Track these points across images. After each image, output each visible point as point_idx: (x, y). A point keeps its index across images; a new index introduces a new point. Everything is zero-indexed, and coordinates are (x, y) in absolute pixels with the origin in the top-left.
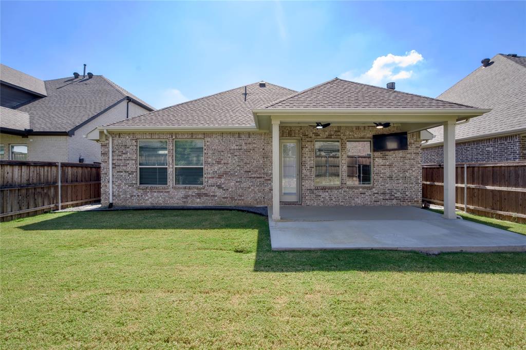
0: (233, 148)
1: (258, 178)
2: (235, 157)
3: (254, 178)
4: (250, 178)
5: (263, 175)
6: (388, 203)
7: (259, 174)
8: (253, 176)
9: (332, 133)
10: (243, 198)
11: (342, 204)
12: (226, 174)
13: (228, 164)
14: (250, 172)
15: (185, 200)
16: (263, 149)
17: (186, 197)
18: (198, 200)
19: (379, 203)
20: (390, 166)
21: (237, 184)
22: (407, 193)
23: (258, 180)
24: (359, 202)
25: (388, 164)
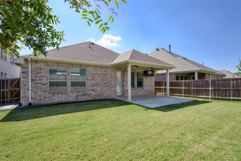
0: (99, 73)
1: (109, 86)
2: (100, 77)
3: (108, 86)
4: (106, 86)
5: (111, 85)
6: (147, 94)
7: (110, 84)
8: (107, 85)
9: (133, 69)
10: (103, 95)
11: (136, 95)
12: (96, 85)
13: (97, 80)
14: (106, 83)
15: (77, 98)
16: (111, 74)
17: (78, 96)
18: (84, 97)
19: (145, 94)
20: (148, 81)
21: (101, 89)
22: (152, 90)
23: (109, 87)
24: (140, 94)
25: (147, 81)
